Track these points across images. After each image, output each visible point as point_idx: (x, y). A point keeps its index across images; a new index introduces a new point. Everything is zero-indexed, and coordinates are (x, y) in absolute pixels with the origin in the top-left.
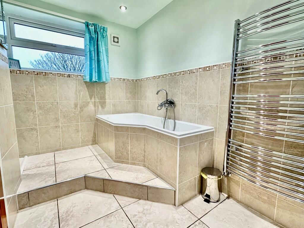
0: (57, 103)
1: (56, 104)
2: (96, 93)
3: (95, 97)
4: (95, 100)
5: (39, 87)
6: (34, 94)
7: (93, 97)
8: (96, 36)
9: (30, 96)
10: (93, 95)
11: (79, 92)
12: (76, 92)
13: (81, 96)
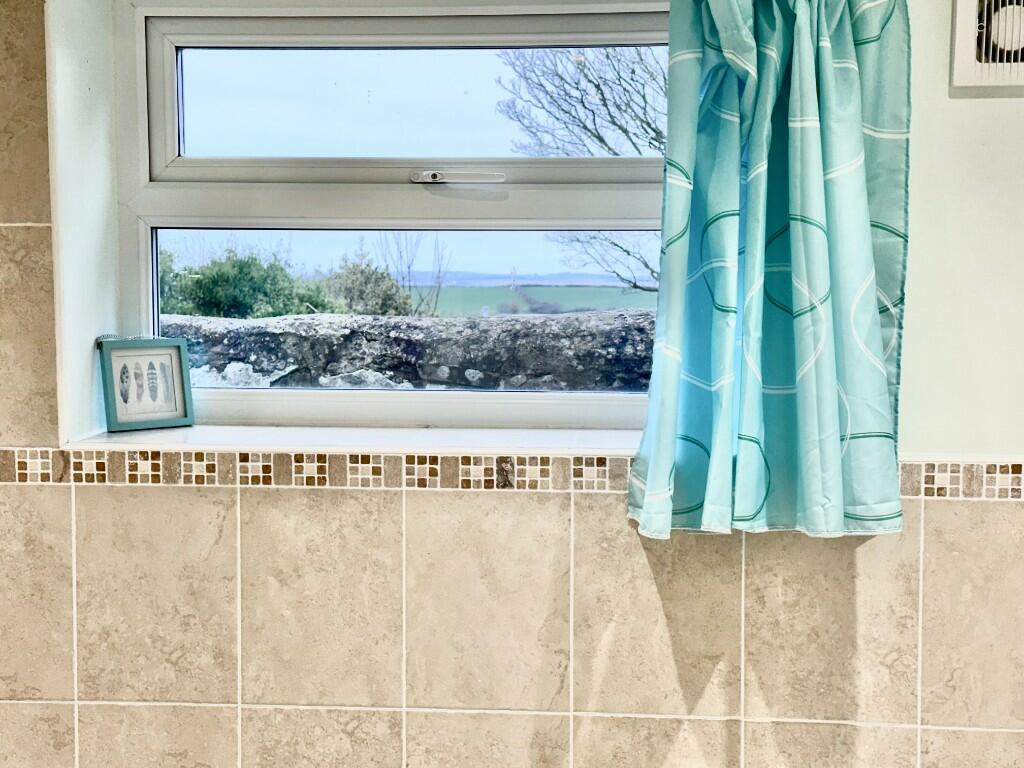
0: (395, 723)
1: (382, 729)
2: (750, 636)
3: (732, 682)
4: (733, 704)
5: (273, 582)
6: (233, 639)
7: (716, 679)
8: (774, 54)
9: (206, 659)
10: (715, 659)
11: (585, 623)
12: (558, 622)
13: (600, 664)
